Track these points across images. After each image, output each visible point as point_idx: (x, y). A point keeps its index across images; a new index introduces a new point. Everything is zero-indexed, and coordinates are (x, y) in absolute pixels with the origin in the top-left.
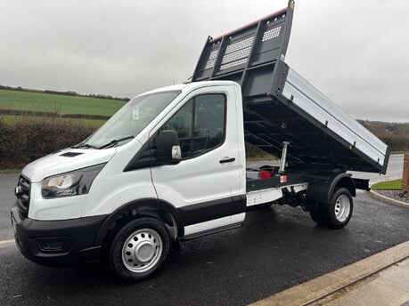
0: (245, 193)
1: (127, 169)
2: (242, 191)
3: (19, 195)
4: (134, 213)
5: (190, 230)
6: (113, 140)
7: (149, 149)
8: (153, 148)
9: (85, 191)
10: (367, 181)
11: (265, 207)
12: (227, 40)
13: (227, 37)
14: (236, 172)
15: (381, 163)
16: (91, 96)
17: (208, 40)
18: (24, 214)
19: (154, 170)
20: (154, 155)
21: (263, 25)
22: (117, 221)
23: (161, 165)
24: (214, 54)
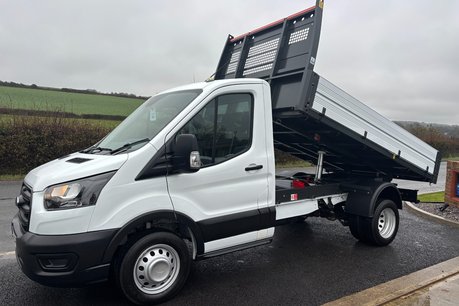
0: (274, 204)
2: (271, 203)
3: (20, 205)
4: (148, 226)
6: (126, 143)
7: (165, 154)
10: (416, 191)
11: (299, 221)
12: (249, 40)
14: (263, 181)
15: (431, 171)
17: (229, 39)
19: (170, 179)
21: (289, 25)
22: (129, 236)
23: (178, 173)
24: (236, 56)
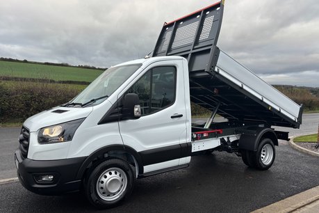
1: (100, 123)
5: (148, 169)
8: (120, 106)
9: (70, 138)
13: (178, 22)
16: (79, 67)
18: (25, 155)
20: (121, 112)
